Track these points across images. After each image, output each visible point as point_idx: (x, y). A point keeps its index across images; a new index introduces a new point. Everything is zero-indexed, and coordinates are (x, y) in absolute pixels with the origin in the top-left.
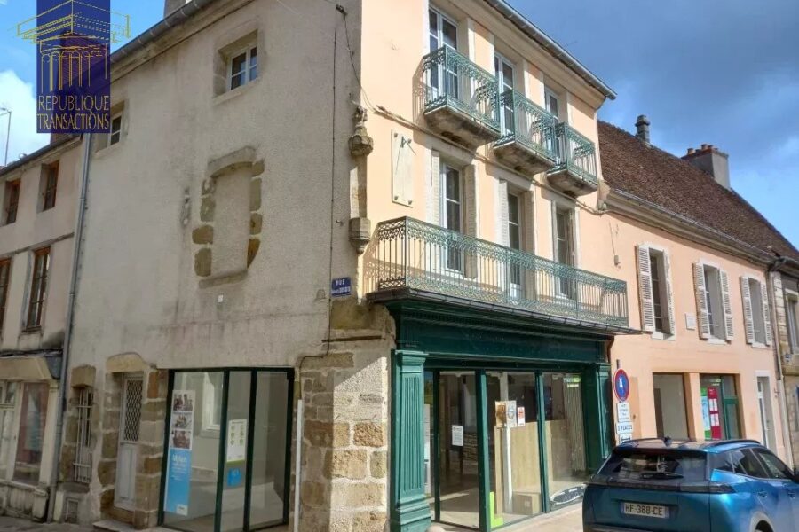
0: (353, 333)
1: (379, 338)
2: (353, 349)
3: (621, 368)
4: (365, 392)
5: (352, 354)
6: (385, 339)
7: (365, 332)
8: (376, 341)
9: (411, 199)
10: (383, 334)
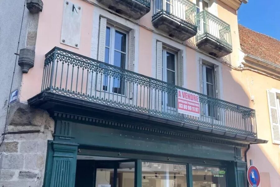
0: (21, 128)
1: (38, 131)
2: (18, 139)
3: (253, 165)
4: (24, 170)
5: (17, 143)
6: (43, 132)
7: (28, 128)
8: (36, 134)
9: (77, 43)
10: (42, 129)
